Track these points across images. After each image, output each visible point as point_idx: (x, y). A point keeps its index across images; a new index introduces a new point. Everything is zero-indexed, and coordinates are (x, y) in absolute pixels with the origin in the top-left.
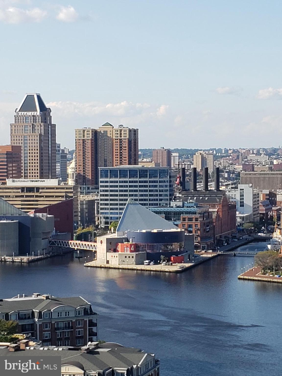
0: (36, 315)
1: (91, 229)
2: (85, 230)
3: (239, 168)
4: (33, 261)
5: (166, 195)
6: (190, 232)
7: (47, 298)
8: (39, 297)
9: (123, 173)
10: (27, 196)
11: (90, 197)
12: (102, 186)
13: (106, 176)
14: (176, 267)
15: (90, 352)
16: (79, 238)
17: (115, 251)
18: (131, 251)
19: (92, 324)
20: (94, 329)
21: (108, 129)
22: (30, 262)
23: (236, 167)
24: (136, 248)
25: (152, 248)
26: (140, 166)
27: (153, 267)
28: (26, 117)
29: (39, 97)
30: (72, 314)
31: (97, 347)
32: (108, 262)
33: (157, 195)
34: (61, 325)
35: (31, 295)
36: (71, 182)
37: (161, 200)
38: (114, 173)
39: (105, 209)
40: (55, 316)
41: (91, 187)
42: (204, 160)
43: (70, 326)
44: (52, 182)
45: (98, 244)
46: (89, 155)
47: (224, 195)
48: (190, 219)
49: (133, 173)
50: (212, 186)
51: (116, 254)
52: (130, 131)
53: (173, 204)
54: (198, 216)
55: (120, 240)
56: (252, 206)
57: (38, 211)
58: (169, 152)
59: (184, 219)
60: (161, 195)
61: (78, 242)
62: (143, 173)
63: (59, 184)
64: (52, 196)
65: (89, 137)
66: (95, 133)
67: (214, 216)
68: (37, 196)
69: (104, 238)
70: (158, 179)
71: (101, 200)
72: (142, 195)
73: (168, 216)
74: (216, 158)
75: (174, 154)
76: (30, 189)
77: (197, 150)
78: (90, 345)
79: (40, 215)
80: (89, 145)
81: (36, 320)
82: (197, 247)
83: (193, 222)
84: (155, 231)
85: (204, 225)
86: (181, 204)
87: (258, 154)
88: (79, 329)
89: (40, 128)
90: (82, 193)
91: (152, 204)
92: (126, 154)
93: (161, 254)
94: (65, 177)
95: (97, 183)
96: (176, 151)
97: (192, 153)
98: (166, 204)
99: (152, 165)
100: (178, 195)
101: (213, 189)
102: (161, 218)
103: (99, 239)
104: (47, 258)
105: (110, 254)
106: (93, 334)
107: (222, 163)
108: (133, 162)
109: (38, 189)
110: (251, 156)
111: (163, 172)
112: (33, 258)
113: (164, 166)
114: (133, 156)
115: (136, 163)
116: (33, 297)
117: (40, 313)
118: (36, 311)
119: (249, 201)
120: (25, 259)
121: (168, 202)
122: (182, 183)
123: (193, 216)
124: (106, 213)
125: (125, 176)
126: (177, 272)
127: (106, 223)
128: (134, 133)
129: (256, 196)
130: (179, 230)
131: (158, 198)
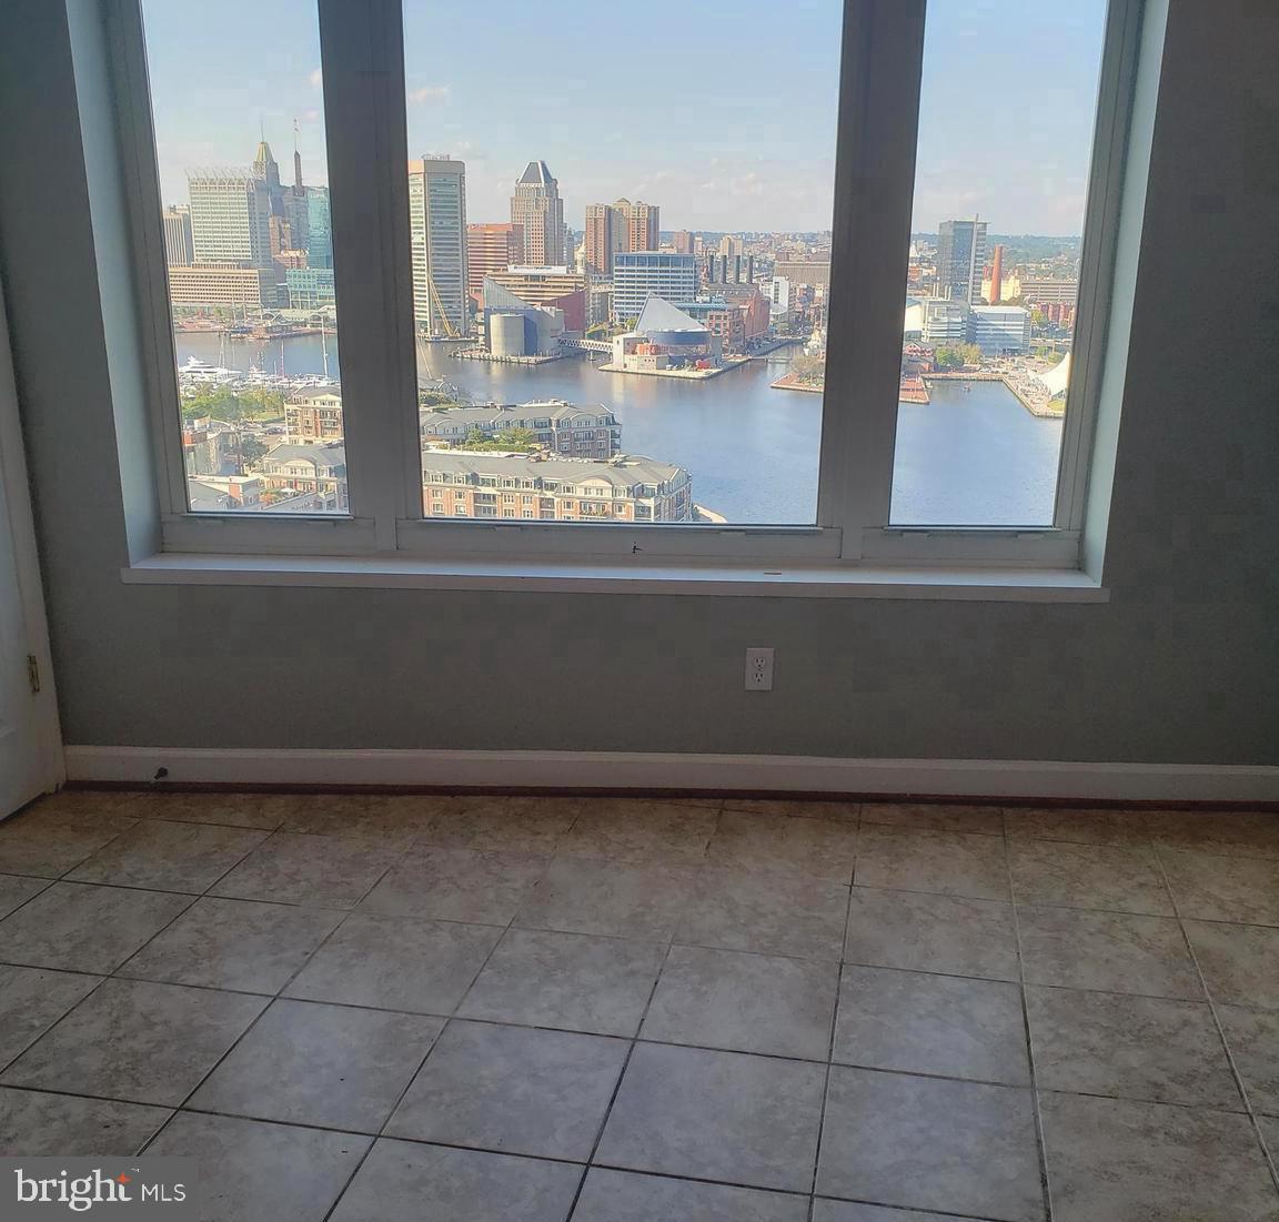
0: (554, 423)
1: (605, 326)
2: (597, 329)
3: (771, 256)
4: (541, 362)
5: (690, 288)
6: (719, 332)
7: (565, 405)
8: (557, 404)
9: (641, 260)
10: (531, 286)
11: (602, 289)
12: (617, 276)
13: (622, 264)
14: (701, 374)
15: (616, 465)
16: (591, 337)
17: (634, 353)
18: (652, 354)
19: (614, 435)
20: (617, 441)
21: (624, 205)
22: (537, 363)
23: (769, 255)
24: (657, 350)
25: (673, 350)
26: (660, 252)
27: (675, 373)
28: (529, 190)
29: (543, 165)
30: (593, 424)
31: (625, 459)
32: (625, 366)
33: (679, 288)
34: (582, 435)
35: (547, 402)
36: (580, 270)
37: (684, 293)
38: (630, 260)
39: (620, 303)
40: (574, 425)
41: (603, 277)
42: (731, 245)
43: (590, 437)
44: (562, 270)
45: (614, 345)
46: (601, 237)
47: (758, 288)
48: (718, 317)
49: (652, 261)
50: (744, 278)
51: (635, 357)
52: (649, 208)
53: (699, 299)
54: (727, 314)
55: (640, 340)
56: (787, 305)
57: (544, 304)
58: (692, 236)
59: (711, 317)
60: (684, 288)
61: (591, 342)
62: (665, 260)
63: (568, 272)
64: (554, 287)
65: (602, 215)
66: (609, 211)
67: (745, 313)
68: (542, 286)
69: (621, 338)
70: (681, 269)
71: (616, 292)
72: (662, 288)
73: (694, 313)
74: (746, 244)
75: (697, 239)
76: (535, 278)
77: (724, 234)
78: (618, 457)
79: (547, 309)
80: (601, 224)
81: (554, 429)
82: (725, 351)
83: (722, 321)
84: (679, 330)
85: (733, 324)
86: (708, 299)
87: (794, 239)
88: (600, 439)
89: (545, 204)
90: (594, 284)
91: (674, 299)
92: (644, 237)
93: (686, 357)
94: (573, 264)
95: (610, 272)
96: (699, 234)
97: (718, 237)
98: (690, 299)
99: (673, 252)
100: (705, 288)
101: (745, 281)
102: (685, 315)
103: (615, 339)
104: (556, 360)
105: (628, 357)
106: (615, 446)
107: (754, 250)
108: (651, 246)
109: (544, 277)
110: (787, 243)
111: (687, 260)
112: (541, 358)
113: (687, 253)
114: (652, 239)
115: (655, 249)
116: (550, 404)
117: (558, 421)
118: (554, 419)
119: (784, 300)
120: (532, 359)
121: (692, 297)
122: (710, 275)
123: (722, 314)
124: (621, 308)
125: (633, 265)
126: (703, 379)
127: (622, 320)
128: (654, 211)
129: (792, 290)
130: (706, 330)
131: (681, 291)
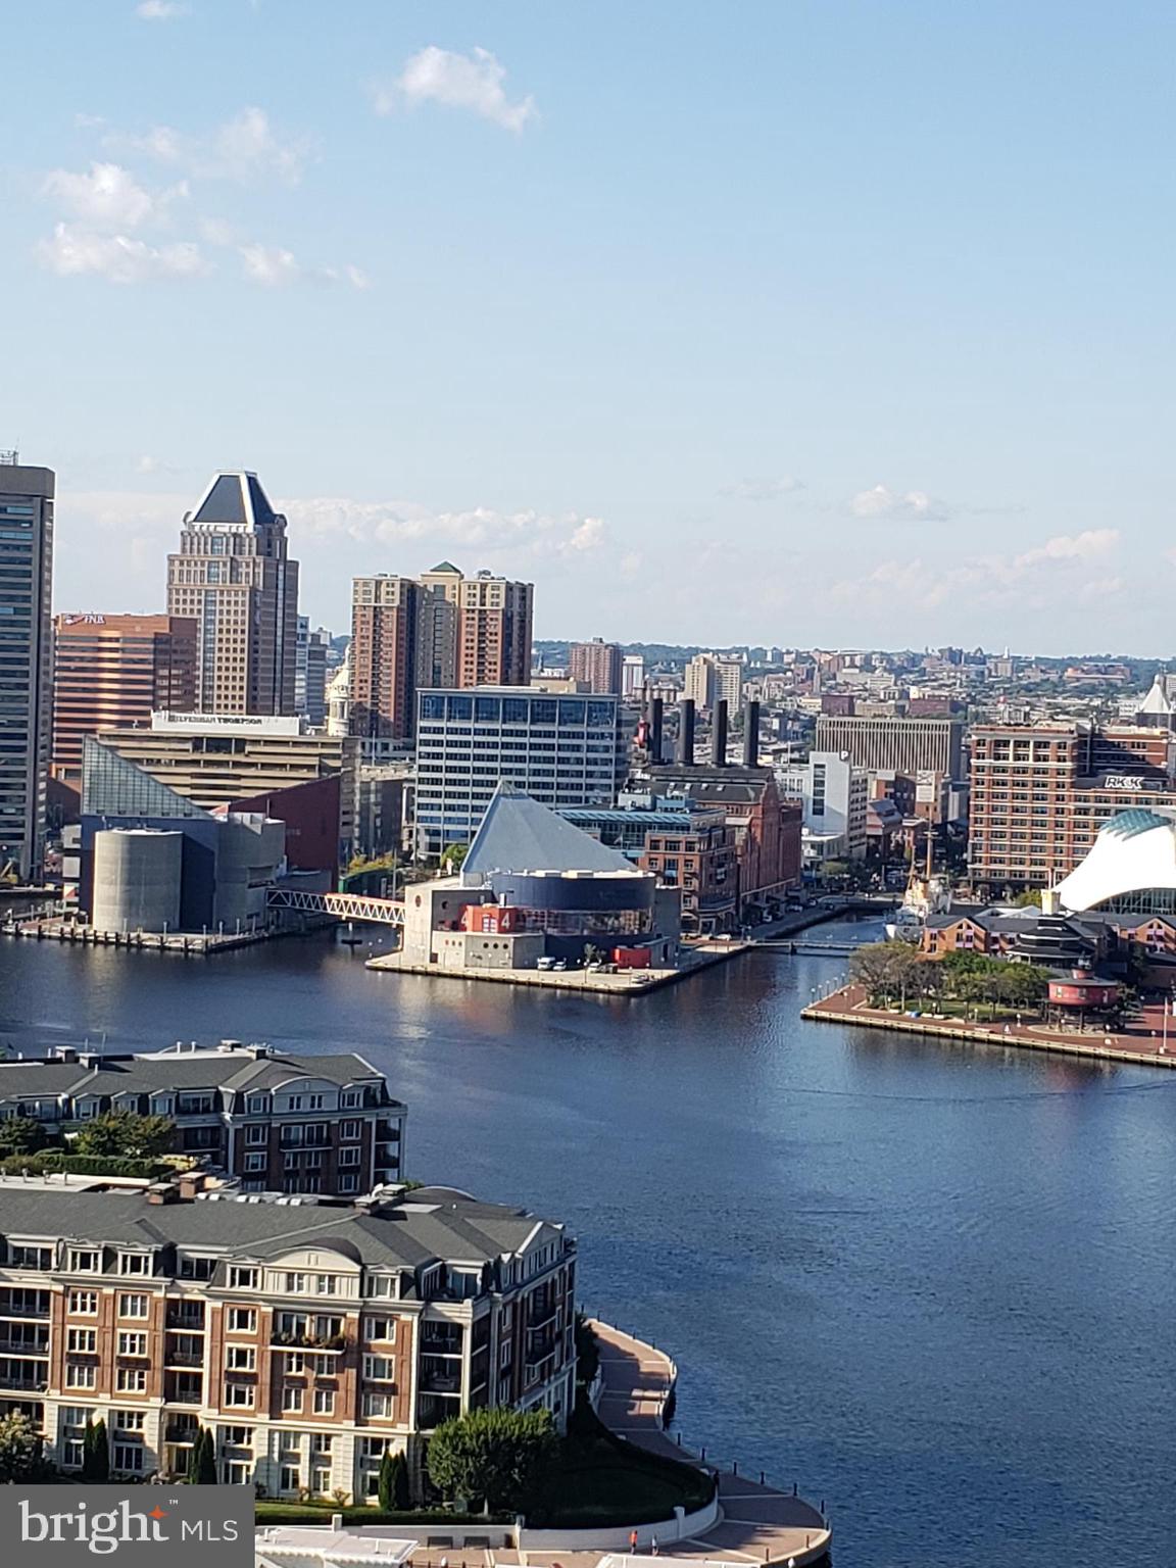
0: (227, 1102)
1: (389, 862)
2: (372, 866)
3: (811, 705)
4: (221, 948)
5: (605, 775)
6: (671, 880)
7: (261, 1055)
8: (239, 1052)
9: (486, 707)
10: (208, 763)
11: (389, 773)
12: (426, 743)
13: (438, 715)
14: (628, 979)
15: (379, 1212)
16: (354, 887)
17: (457, 926)
18: (502, 930)
19: (386, 1133)
20: (393, 1149)
21: (447, 580)
22: (211, 951)
23: (804, 701)
24: (517, 921)
25: (559, 921)
26: (534, 688)
27: (562, 977)
28: (215, 539)
29: (252, 482)
30: (330, 1104)
31: (401, 1198)
32: (434, 958)
33: (579, 774)
34: (298, 1133)
35: (213, 1047)
36: (335, 727)
37: (591, 787)
38: (460, 707)
39: (432, 807)
40: (281, 1107)
41: (392, 743)
42: (714, 679)
43: (323, 1137)
44: (284, 727)
45: (408, 906)
46: (390, 652)
47: (771, 779)
48: (672, 846)
49: (514, 709)
50: (737, 755)
51: (458, 936)
52: (509, 588)
53: (625, 799)
54: (694, 836)
55: (472, 898)
56: (846, 813)
57: (238, 805)
58: (617, 654)
59: (655, 845)
60: (590, 774)
61: (351, 898)
62: (544, 709)
63: (302, 733)
64: (282, 766)
65: (393, 599)
66: (411, 591)
67: (740, 837)
68: (236, 764)
69: (425, 890)
70: (583, 728)
71: (421, 781)
72: (536, 773)
73: (609, 834)
74: (748, 674)
75: (629, 660)
76: (219, 744)
77: (696, 651)
78: (382, 1193)
79: (243, 817)
80: (390, 624)
81: (227, 1116)
82: (687, 925)
83: (680, 855)
84: (572, 874)
85: (710, 861)
86: (647, 800)
87: (867, 666)
88: (349, 1146)
89: (252, 570)
90: (366, 759)
91: (565, 799)
92: (495, 653)
93: (588, 940)
94: (318, 711)
95: (410, 733)
96: (637, 649)
97: (680, 658)
98: (605, 799)
99: (568, 689)
100: (639, 775)
101: (740, 761)
102: (589, 838)
103: (410, 891)
104: (262, 940)
105: (443, 936)
106: (387, 1162)
107: (767, 690)
108: (513, 674)
109: (240, 743)
110: (845, 674)
111: (601, 710)
112: (221, 938)
113: (604, 692)
114: (515, 660)
115: (523, 680)
116: (221, 1052)
117: (239, 1096)
118: (228, 1091)
119: (837, 800)
120: (198, 941)
121: (611, 794)
122: (653, 743)
123: (681, 836)
124: (432, 819)
125: (491, 718)
126: (629, 993)
127: (433, 847)
128: (520, 596)
129: (857, 786)
130: (640, 874)
131: (582, 781)
